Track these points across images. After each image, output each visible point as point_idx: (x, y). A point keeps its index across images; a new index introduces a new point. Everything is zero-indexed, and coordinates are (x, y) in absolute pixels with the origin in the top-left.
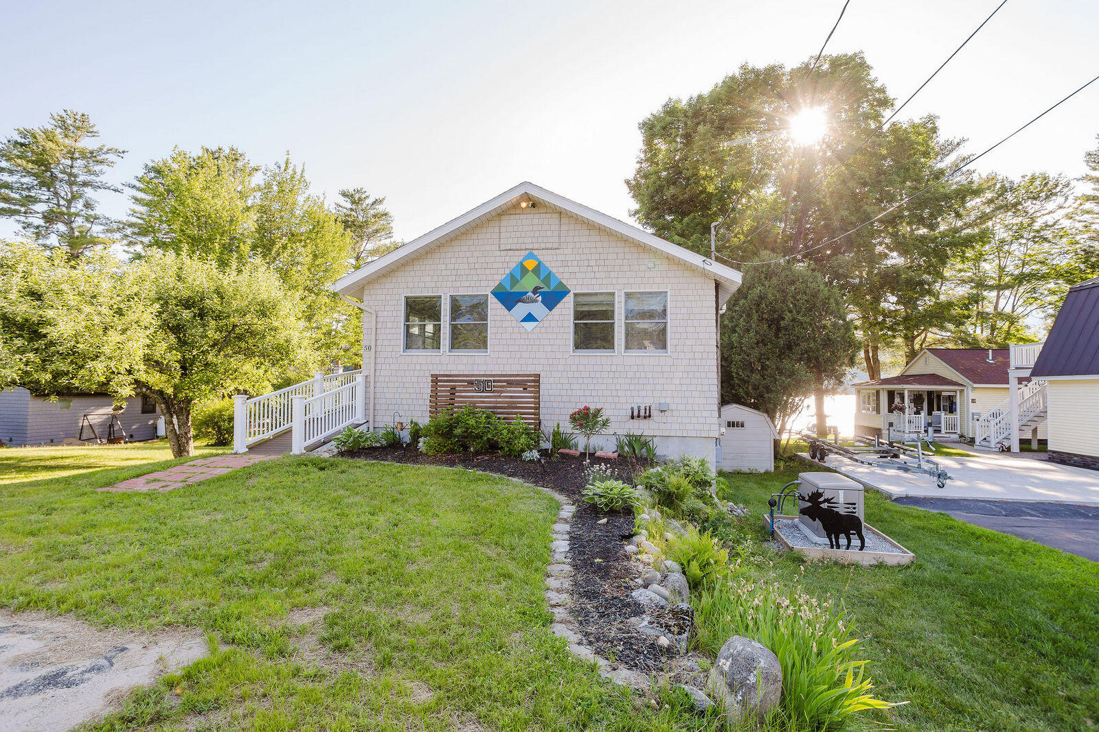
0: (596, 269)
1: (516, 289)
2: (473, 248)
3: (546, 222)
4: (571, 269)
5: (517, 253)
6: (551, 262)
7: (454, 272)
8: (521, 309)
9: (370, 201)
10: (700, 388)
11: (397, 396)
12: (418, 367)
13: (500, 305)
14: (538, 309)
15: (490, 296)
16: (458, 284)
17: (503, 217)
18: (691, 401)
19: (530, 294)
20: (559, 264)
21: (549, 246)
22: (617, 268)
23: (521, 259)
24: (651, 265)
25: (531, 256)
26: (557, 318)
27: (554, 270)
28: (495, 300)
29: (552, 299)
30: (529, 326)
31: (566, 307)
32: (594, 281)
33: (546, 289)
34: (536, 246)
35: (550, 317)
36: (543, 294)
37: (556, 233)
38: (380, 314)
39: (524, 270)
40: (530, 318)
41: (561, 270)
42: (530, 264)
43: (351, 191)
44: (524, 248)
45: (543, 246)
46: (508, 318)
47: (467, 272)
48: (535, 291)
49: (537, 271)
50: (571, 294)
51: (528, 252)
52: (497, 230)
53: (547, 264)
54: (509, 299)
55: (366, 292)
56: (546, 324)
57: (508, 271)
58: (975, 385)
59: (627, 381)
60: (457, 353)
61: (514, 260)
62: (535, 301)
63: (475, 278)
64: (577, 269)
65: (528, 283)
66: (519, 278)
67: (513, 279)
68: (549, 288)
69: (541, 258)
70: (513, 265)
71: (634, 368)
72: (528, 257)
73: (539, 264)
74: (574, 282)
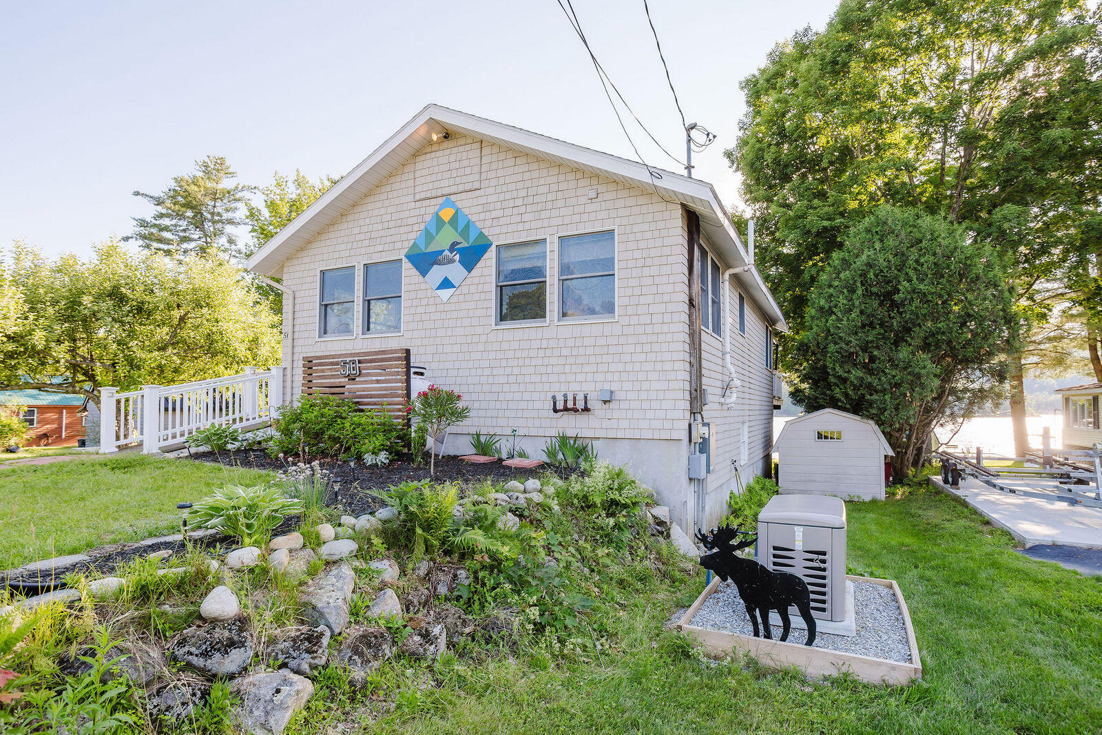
0: (523, 210)
1: (432, 248)
2: (387, 203)
3: (464, 156)
4: (494, 214)
5: (433, 202)
6: (470, 207)
7: (368, 236)
8: (437, 273)
10: (659, 366)
13: (414, 272)
14: (455, 271)
15: (405, 260)
16: (371, 249)
17: (419, 159)
18: (646, 386)
19: (447, 253)
20: (479, 209)
21: (468, 187)
22: (549, 205)
23: (432, 210)
24: (593, 194)
25: (448, 204)
26: (476, 281)
27: (473, 218)
28: (410, 265)
29: (471, 256)
30: (445, 294)
31: (487, 266)
32: (520, 227)
33: (464, 245)
34: (454, 189)
35: (469, 281)
36: (461, 251)
37: (476, 169)
38: (297, 295)
39: (440, 223)
40: (446, 284)
41: (482, 216)
42: (447, 215)
44: (439, 194)
45: (461, 188)
46: (423, 286)
47: (381, 233)
48: (452, 248)
49: (454, 221)
50: (493, 248)
51: (444, 198)
52: (412, 175)
53: (466, 211)
54: (424, 261)
55: (286, 270)
56: (464, 289)
57: (422, 227)
59: (562, 361)
60: (371, 335)
61: (429, 212)
62: (452, 261)
63: (389, 239)
64: (500, 213)
65: (446, 238)
66: (434, 233)
67: (429, 236)
68: (468, 242)
69: (459, 205)
70: (428, 218)
71: (571, 343)
72: (442, 206)
73: (456, 213)
74: (497, 230)
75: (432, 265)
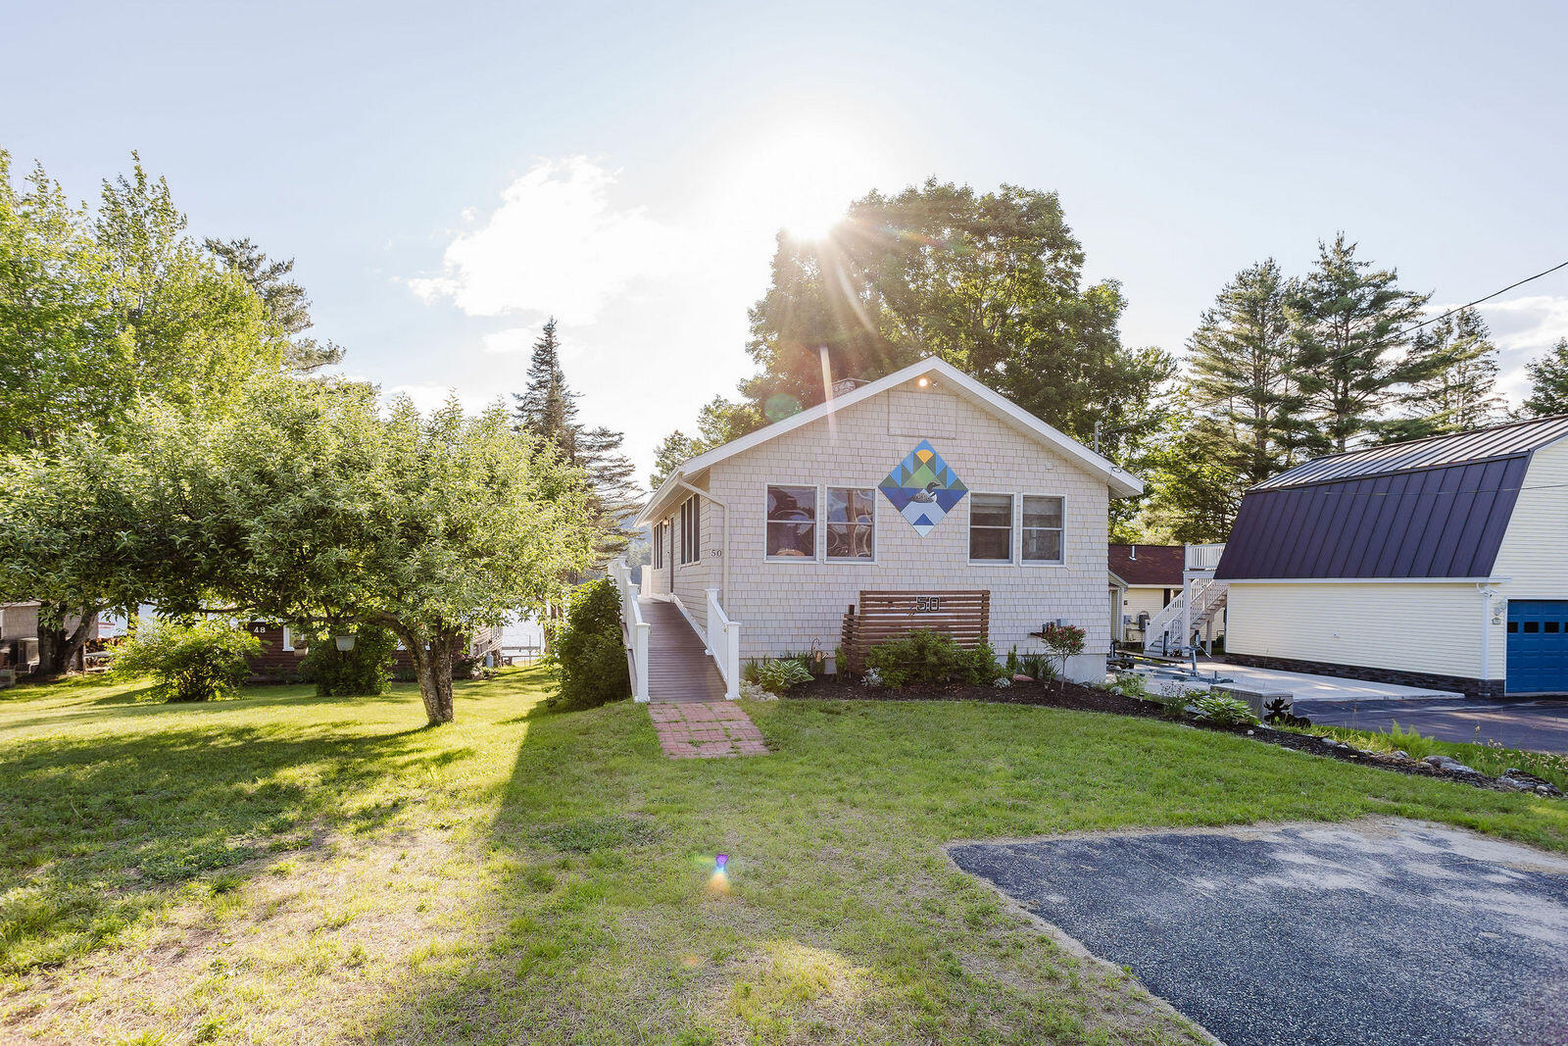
0: (994, 466)
1: (908, 485)
2: (856, 429)
3: (942, 405)
4: (969, 465)
5: (909, 440)
6: (947, 454)
7: (832, 458)
8: (914, 509)
9: (265, 266)
10: (1093, 603)
11: (758, 617)
12: (787, 579)
13: (889, 504)
14: (933, 509)
15: (877, 490)
16: (837, 474)
17: (893, 394)
18: (1085, 616)
19: (924, 491)
20: (956, 457)
21: (945, 434)
22: (1016, 468)
23: (913, 448)
24: (1049, 466)
25: (924, 446)
26: (952, 521)
27: (950, 465)
28: (884, 497)
29: (948, 499)
30: (923, 530)
31: (964, 508)
32: (992, 481)
33: (941, 487)
34: (931, 433)
35: (946, 521)
37: (953, 420)
38: (733, 508)
39: (918, 463)
40: (924, 520)
41: (958, 464)
42: (925, 456)
43: (226, 243)
44: (917, 434)
45: (938, 434)
46: (899, 520)
47: (849, 459)
48: (930, 488)
49: (931, 464)
50: (969, 494)
51: (921, 440)
52: (885, 409)
53: (943, 457)
54: (901, 497)
55: (713, 477)
56: (941, 528)
57: (898, 462)
58: (1130, 586)
60: (838, 561)
61: (905, 449)
62: (929, 500)
63: (859, 467)
64: (974, 465)
65: (921, 479)
66: (911, 471)
67: (905, 473)
69: (937, 449)
70: (905, 455)
71: (1032, 581)
72: (921, 447)
73: (935, 455)
74: (972, 480)
75: (909, 500)
